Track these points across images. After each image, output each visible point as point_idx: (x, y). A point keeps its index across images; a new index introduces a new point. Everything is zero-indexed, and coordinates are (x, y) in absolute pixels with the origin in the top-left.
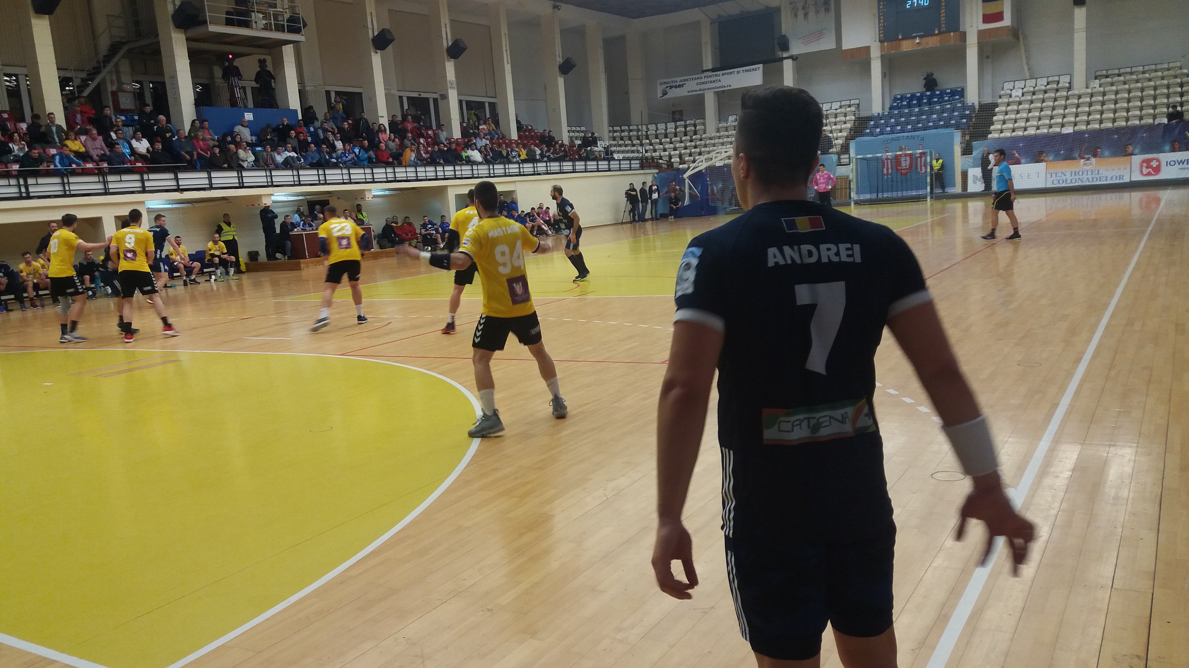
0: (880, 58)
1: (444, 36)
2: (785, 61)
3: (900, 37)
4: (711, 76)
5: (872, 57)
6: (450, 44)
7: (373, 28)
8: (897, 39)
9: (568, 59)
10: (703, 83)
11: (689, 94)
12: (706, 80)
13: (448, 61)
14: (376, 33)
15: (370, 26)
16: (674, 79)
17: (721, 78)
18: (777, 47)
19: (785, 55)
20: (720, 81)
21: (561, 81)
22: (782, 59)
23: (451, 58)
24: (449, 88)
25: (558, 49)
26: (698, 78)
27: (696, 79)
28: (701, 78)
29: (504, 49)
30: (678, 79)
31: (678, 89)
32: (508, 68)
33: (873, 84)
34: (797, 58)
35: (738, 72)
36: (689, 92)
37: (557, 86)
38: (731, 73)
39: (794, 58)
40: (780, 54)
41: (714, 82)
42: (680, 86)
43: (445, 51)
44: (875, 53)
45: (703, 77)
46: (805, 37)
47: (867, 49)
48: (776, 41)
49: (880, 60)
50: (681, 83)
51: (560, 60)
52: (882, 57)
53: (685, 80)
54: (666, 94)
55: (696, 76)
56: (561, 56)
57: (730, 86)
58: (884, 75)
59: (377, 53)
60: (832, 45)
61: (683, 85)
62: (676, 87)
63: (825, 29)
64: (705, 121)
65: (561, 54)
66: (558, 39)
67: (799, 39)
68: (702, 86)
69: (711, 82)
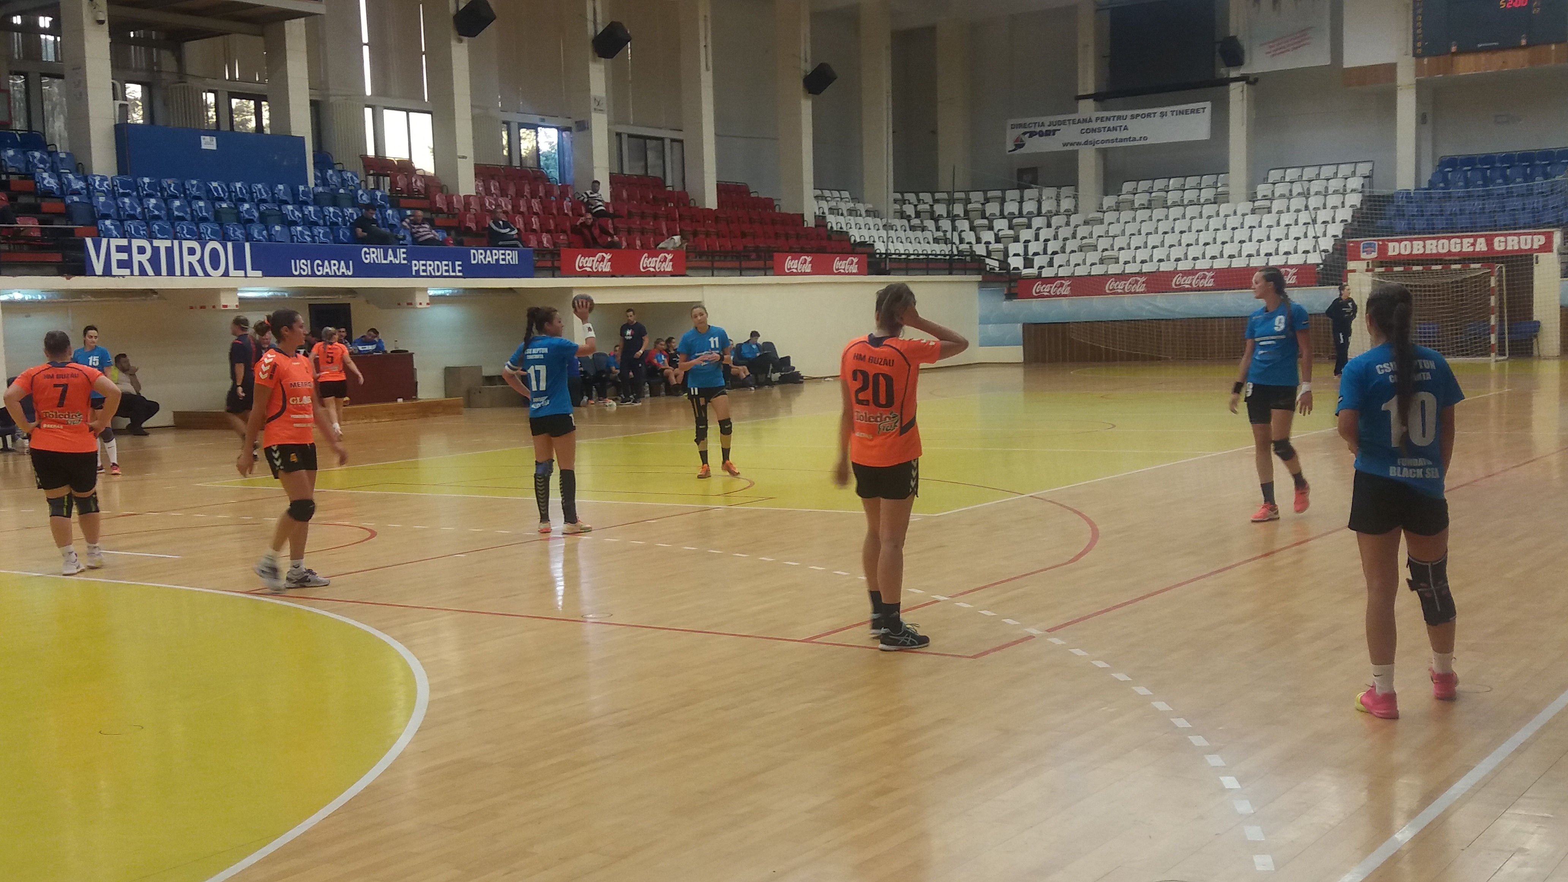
0: (1415, 86)
1: (590, 16)
2: (1233, 85)
3: (1454, 49)
4: (1108, 119)
5: (1399, 83)
6: (597, 32)
8: (1448, 52)
9: (821, 65)
10: (1094, 130)
12: (1100, 124)
13: (595, 61)
14: (462, 6)
17: (1128, 122)
18: (1218, 59)
19: (1234, 74)
20: (1126, 128)
21: (806, 106)
22: (1227, 81)
23: (600, 56)
24: (592, 110)
25: (805, 48)
28: (1090, 120)
29: (702, 43)
30: (1047, 120)
31: (1044, 138)
32: (707, 79)
33: (1400, 134)
34: (1256, 80)
35: (1162, 114)
37: (798, 114)
38: (1149, 115)
39: (1250, 80)
40: (1223, 72)
42: (1047, 133)
43: (590, 42)
44: (1406, 77)
46: (1273, 42)
47: (1390, 70)
48: (1218, 46)
49: (1414, 91)
51: (806, 66)
52: (1420, 86)
54: (1021, 146)
56: (809, 61)
57: (1148, 139)
58: (1422, 119)
59: (461, 41)
60: (1323, 59)
61: (1054, 131)
62: (1041, 134)
63: (1310, 28)
64: (1077, 190)
65: (809, 57)
66: (805, 29)
67: (1262, 45)
68: (1092, 136)
69: (1110, 130)
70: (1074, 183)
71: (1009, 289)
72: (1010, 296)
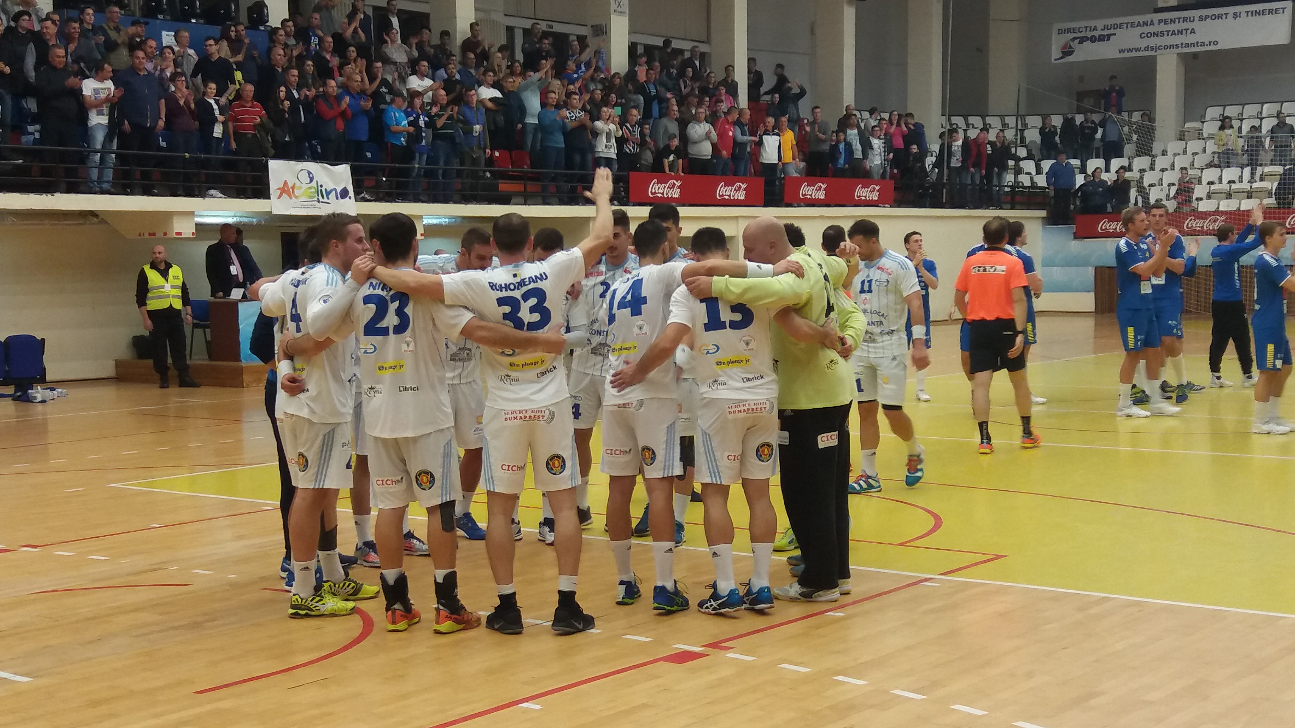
4: (1173, 21)
10: (1156, 34)
11: (1122, 55)
12: (1163, 27)
16: (1092, 23)
17: (1196, 25)
20: (1193, 31)
21: (850, 14)
26: (1145, 24)
27: (1139, 24)
28: (1152, 23)
30: (1100, 24)
31: (1097, 44)
35: (1236, 16)
36: (1121, 51)
38: (1220, 16)
41: (1180, 32)
42: (1102, 38)
45: (1156, 22)
50: (1106, 32)
53: (1115, 26)
54: (1070, 53)
55: (1142, 19)
57: (1215, 43)
61: (1109, 36)
62: (1093, 39)
68: (1153, 42)
69: (1173, 33)
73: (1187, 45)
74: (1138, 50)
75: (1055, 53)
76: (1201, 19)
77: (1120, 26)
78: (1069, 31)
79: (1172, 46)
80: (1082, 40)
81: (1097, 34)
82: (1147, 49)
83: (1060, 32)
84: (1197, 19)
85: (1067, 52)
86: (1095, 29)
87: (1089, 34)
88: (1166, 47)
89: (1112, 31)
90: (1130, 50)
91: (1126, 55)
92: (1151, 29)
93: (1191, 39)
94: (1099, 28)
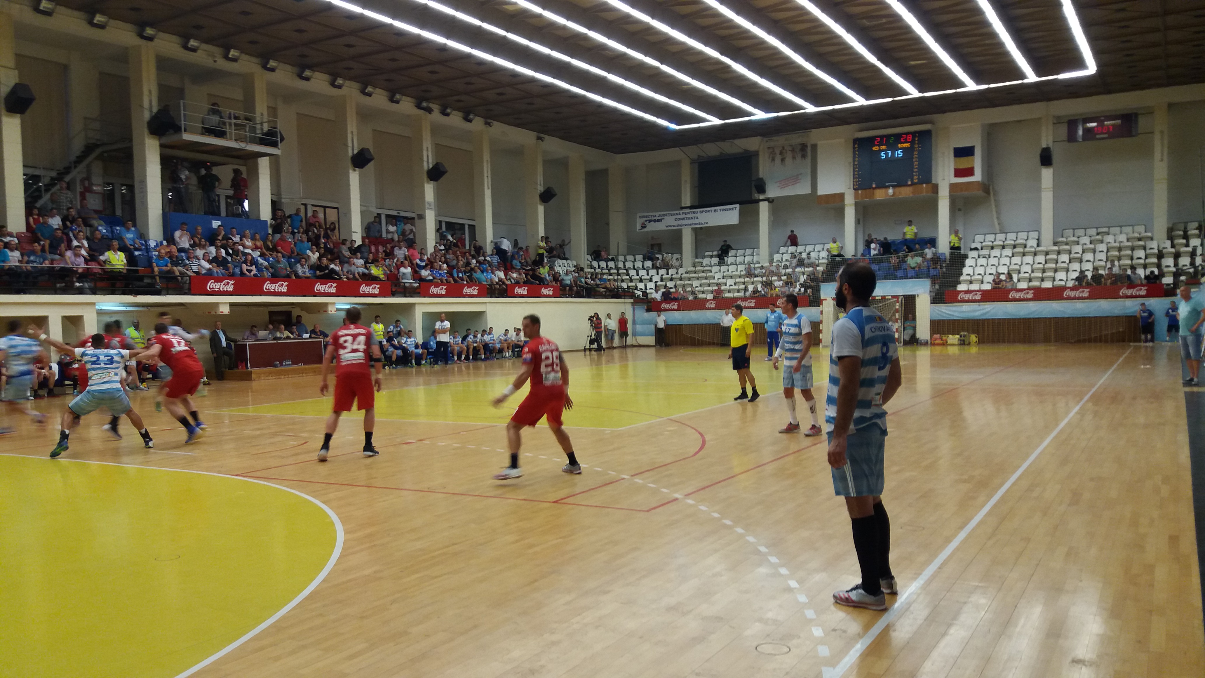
0: (854, 205)
1: (425, 159)
2: (761, 203)
3: (874, 186)
4: (688, 213)
5: (846, 203)
6: (431, 166)
7: (353, 147)
8: (870, 188)
9: (549, 188)
10: (681, 219)
12: (684, 216)
13: (428, 183)
14: (356, 152)
15: (350, 144)
16: (654, 214)
17: (698, 215)
18: (754, 189)
19: (761, 197)
20: (697, 218)
21: (541, 209)
22: (758, 201)
23: (431, 180)
24: (427, 208)
25: (540, 179)
26: (677, 214)
27: (674, 215)
28: (680, 214)
29: (485, 175)
30: (657, 214)
31: (657, 223)
32: (488, 193)
33: (846, 230)
34: (773, 200)
35: (715, 211)
36: (667, 227)
37: (537, 213)
38: (708, 211)
39: (770, 201)
40: (756, 196)
41: (692, 218)
42: (658, 221)
43: (425, 173)
44: (850, 200)
45: (682, 213)
46: (781, 181)
47: (841, 196)
48: (753, 183)
49: (854, 207)
50: (660, 218)
51: (541, 189)
52: (856, 204)
53: (664, 215)
55: (675, 212)
56: (542, 185)
57: (707, 223)
58: (858, 220)
59: (355, 170)
60: (808, 191)
61: (662, 219)
62: (655, 221)
63: (801, 174)
64: (681, 255)
65: (542, 183)
66: (540, 169)
67: (776, 182)
68: (680, 222)
69: (689, 219)
70: (680, 252)
71: (648, 307)
72: (648, 310)
73: (695, 224)
74: (674, 226)
75: (639, 227)
76: (701, 212)
77: (666, 215)
78: (644, 217)
79: (689, 225)
80: (650, 221)
81: (656, 218)
82: (678, 225)
83: (640, 217)
84: (699, 212)
85: (644, 226)
86: (656, 216)
87: (653, 219)
88: (686, 225)
89: (663, 217)
90: (671, 226)
91: (669, 228)
92: (679, 217)
93: (696, 221)
94: (657, 215)
